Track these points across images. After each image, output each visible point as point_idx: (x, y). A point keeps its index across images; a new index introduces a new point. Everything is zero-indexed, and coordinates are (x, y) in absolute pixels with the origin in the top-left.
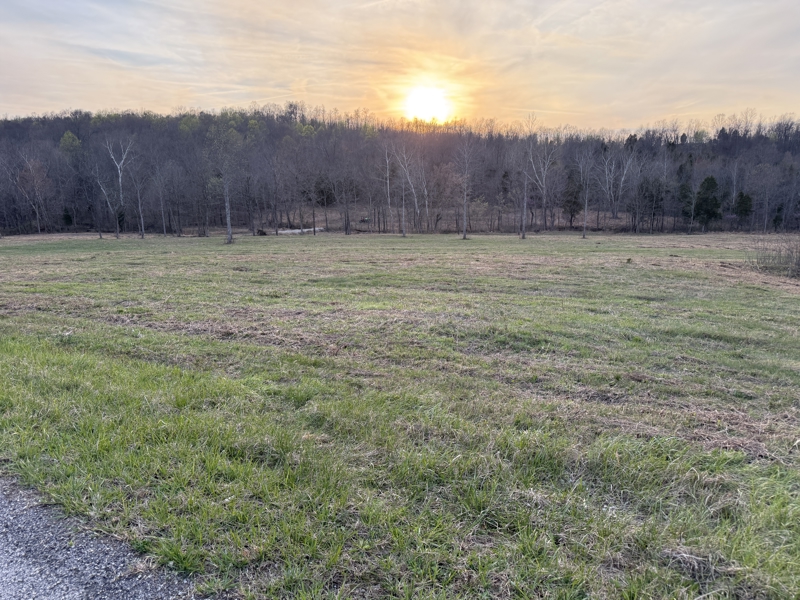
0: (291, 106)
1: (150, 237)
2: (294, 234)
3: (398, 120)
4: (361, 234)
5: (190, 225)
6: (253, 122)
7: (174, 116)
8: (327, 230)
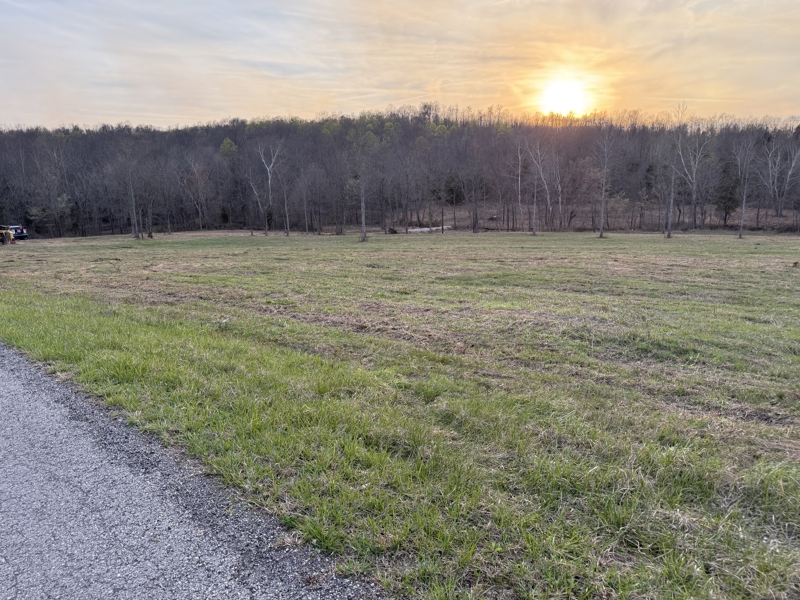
0: (425, 106)
1: (294, 235)
2: (422, 232)
3: (532, 114)
4: (489, 232)
5: (329, 224)
6: (388, 124)
7: (317, 121)
8: (455, 228)
